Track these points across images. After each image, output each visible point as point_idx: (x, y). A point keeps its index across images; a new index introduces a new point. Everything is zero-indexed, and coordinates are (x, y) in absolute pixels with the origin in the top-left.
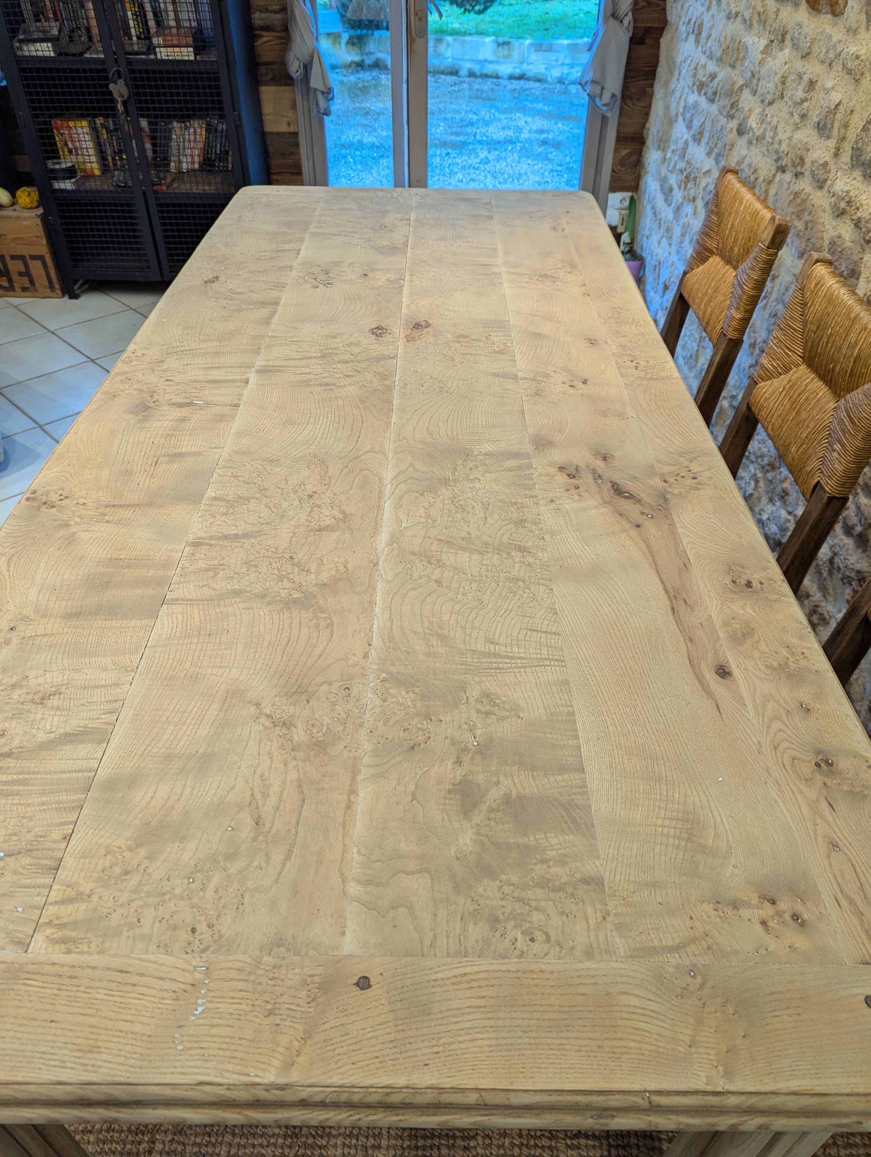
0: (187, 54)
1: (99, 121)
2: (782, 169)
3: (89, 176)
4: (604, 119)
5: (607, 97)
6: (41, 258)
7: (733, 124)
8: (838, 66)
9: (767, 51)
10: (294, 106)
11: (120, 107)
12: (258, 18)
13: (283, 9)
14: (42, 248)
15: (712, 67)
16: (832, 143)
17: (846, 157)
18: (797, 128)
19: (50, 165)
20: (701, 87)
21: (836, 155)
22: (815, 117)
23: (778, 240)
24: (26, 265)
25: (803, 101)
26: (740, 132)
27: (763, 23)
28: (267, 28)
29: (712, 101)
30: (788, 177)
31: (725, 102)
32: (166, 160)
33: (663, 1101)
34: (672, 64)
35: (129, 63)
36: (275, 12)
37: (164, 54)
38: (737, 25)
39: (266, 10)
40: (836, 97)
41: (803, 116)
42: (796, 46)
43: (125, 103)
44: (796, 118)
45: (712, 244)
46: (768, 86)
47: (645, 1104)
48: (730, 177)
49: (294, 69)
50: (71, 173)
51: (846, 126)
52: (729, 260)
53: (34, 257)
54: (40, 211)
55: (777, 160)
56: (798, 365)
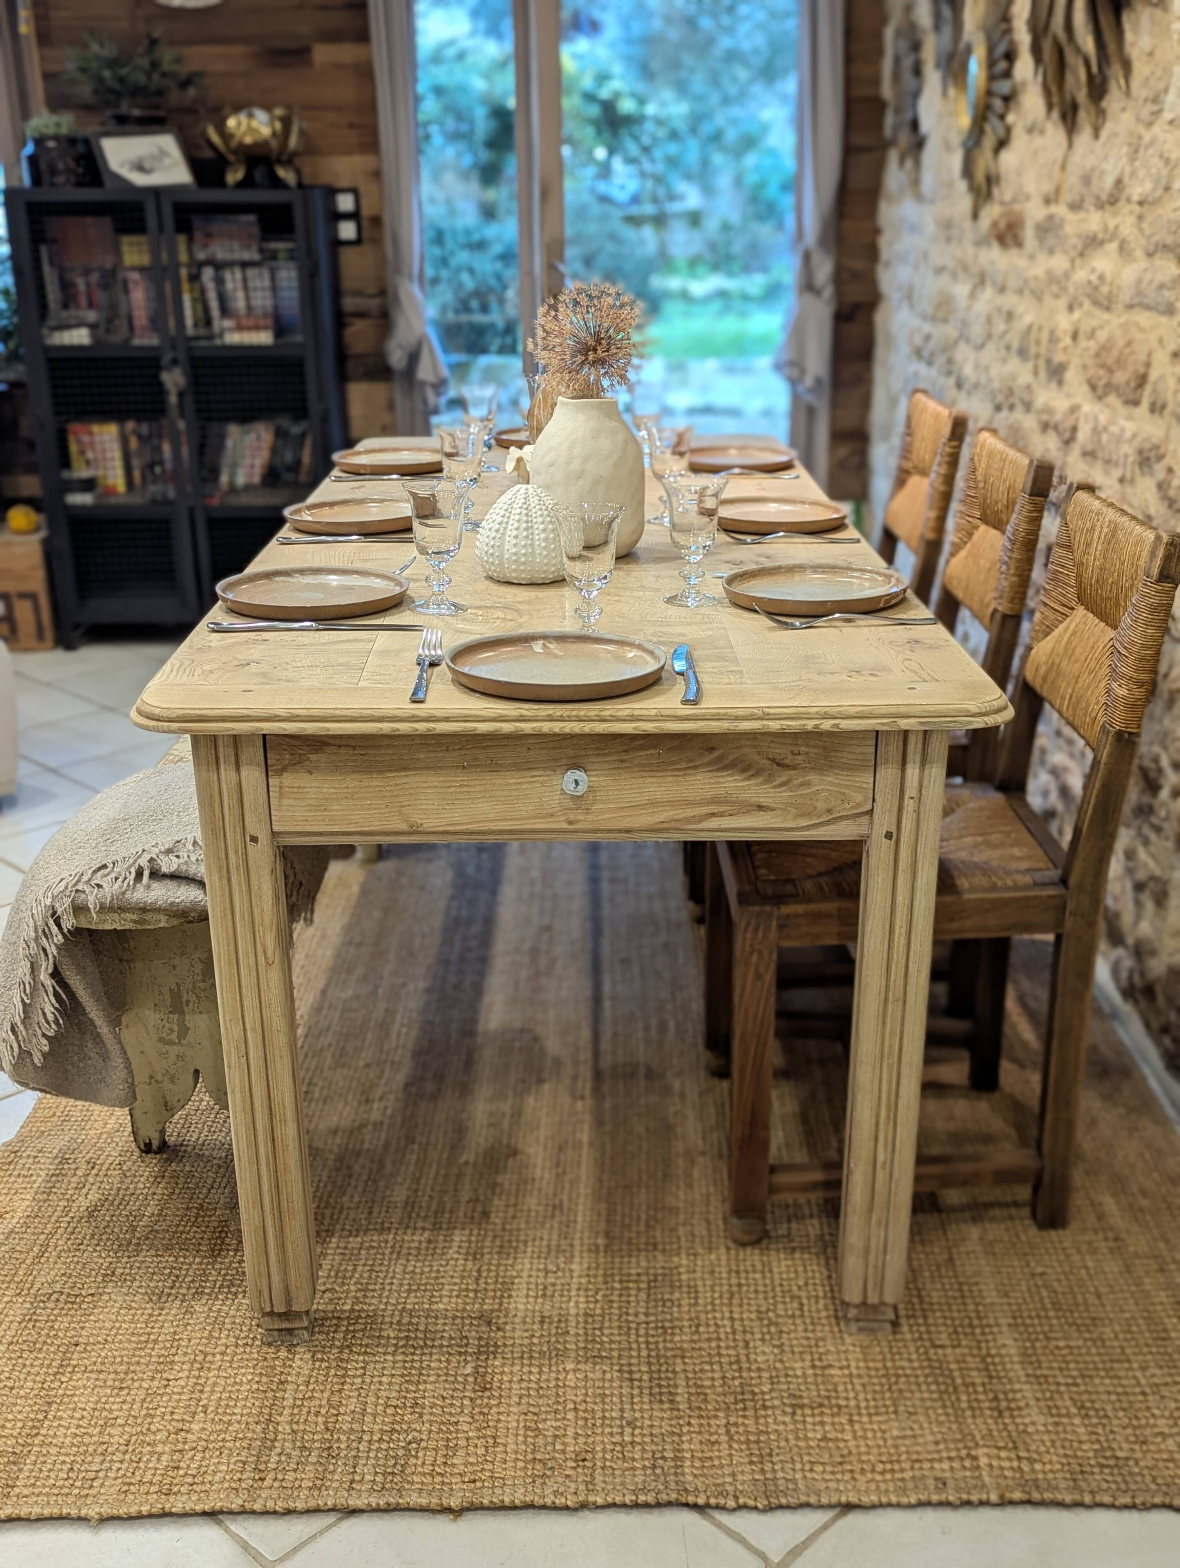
0: (264, 338)
1: (130, 425)
2: (998, 408)
3: (111, 491)
4: (811, 412)
5: (809, 381)
6: (32, 597)
7: (952, 381)
8: (1027, 292)
9: (972, 295)
10: (391, 406)
11: (173, 399)
12: (349, 303)
13: (382, 293)
14: (37, 583)
15: (927, 328)
16: (1030, 365)
17: (1043, 374)
18: (1004, 361)
19: (65, 474)
20: (918, 353)
21: (1036, 373)
22: (1015, 345)
23: (958, 432)
24: (9, 607)
25: (1005, 332)
26: (959, 385)
27: (966, 269)
28: (361, 315)
29: (930, 363)
30: (1004, 413)
31: (941, 360)
32: (215, 472)
33: (771, 711)
34: (890, 338)
35: (190, 349)
36: (372, 296)
37: (234, 338)
38: (945, 280)
39: (358, 293)
40: (1028, 319)
41: (1008, 348)
42: (994, 284)
43: (181, 395)
44: (1003, 352)
45: (908, 465)
46: (977, 331)
47: (759, 713)
48: (920, 396)
49: (397, 358)
50: (88, 485)
51: (1038, 343)
52: (924, 473)
53: (23, 596)
54: (43, 534)
55: (993, 399)
56: (976, 528)
